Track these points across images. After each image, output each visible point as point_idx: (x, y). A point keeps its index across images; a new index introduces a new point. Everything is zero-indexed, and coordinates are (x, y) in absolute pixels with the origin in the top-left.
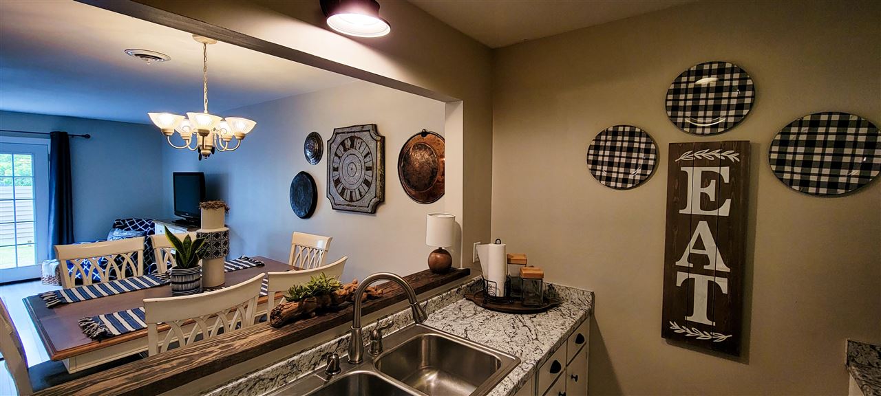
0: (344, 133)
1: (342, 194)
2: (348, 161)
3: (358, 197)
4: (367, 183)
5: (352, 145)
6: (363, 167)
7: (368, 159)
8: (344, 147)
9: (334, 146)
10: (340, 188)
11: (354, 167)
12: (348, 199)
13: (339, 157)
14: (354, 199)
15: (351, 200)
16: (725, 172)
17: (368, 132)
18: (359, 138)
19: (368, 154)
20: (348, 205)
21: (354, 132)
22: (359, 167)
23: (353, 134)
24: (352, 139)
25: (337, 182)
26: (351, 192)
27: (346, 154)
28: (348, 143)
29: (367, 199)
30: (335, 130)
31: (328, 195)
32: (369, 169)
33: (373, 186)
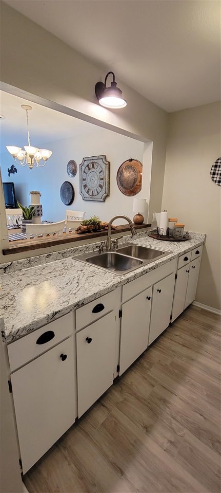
0: (89, 160)
1: (88, 192)
2: (90, 175)
3: (96, 194)
4: (101, 186)
5: (93, 167)
6: (99, 178)
7: (101, 174)
8: (89, 167)
9: (83, 167)
10: (87, 189)
11: (94, 178)
12: (91, 194)
13: (86, 173)
14: (94, 195)
15: (93, 195)
17: (101, 160)
18: (97, 163)
19: (101, 171)
20: (91, 198)
22: (97, 178)
23: (93, 161)
24: (93, 163)
25: (85, 186)
26: (92, 191)
27: (89, 171)
28: (91, 166)
29: (101, 195)
30: (83, 158)
31: (81, 193)
32: (102, 179)
33: (104, 188)
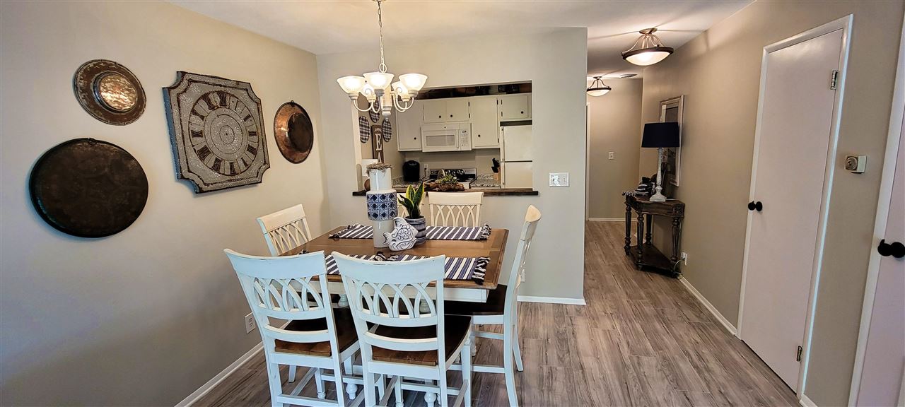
0: (208, 83)
1: (216, 168)
2: (217, 124)
3: (243, 167)
4: (252, 150)
5: (223, 103)
6: (245, 132)
7: (248, 122)
8: (209, 102)
9: (188, 101)
10: (211, 160)
11: (230, 132)
12: (228, 172)
13: (202, 118)
14: (236, 171)
15: (233, 173)
16: (380, 135)
17: (245, 92)
18: (233, 96)
19: (249, 116)
20: (230, 181)
21: (225, 86)
22: (238, 132)
23: (223, 89)
24: (222, 95)
25: (203, 153)
26: (232, 164)
27: (213, 113)
28: (216, 100)
29: (254, 168)
30: (184, 73)
31: (187, 175)
32: (252, 134)
33: (260, 153)
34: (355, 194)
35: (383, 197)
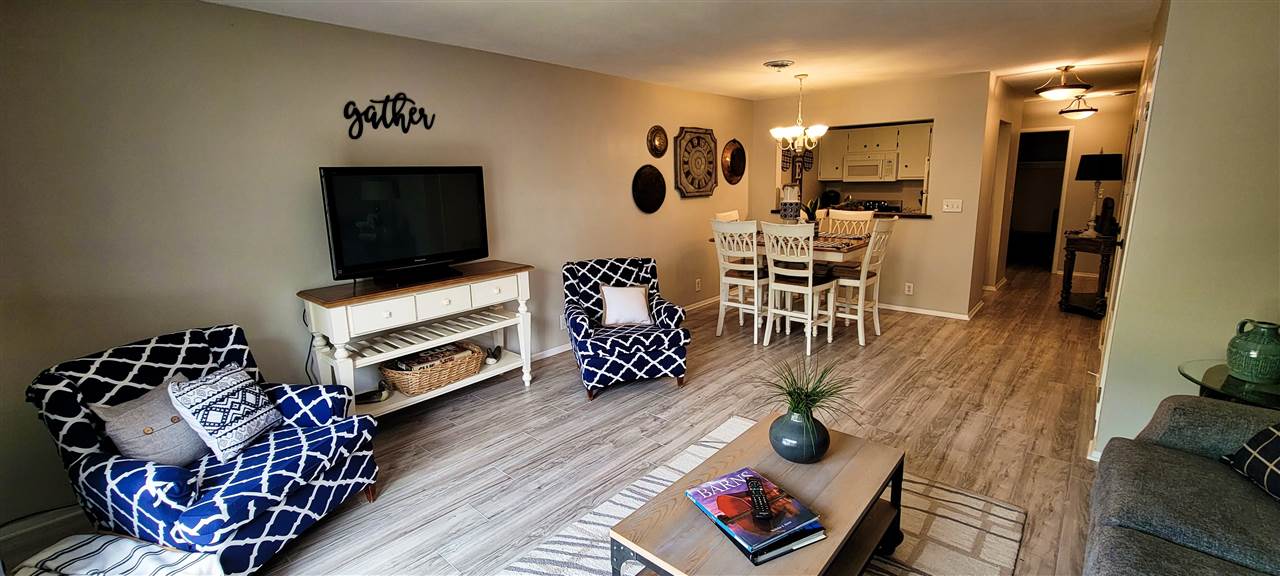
0: (693, 132)
1: (692, 184)
2: (695, 157)
3: (704, 184)
4: (709, 173)
5: (699, 144)
6: (707, 162)
7: (710, 155)
8: (693, 144)
9: (684, 143)
10: (691, 178)
11: (700, 162)
12: (697, 186)
13: (689, 153)
14: (701, 186)
15: (699, 188)
16: (800, 164)
18: (704, 138)
19: (710, 151)
20: (699, 192)
21: (701, 133)
22: (704, 161)
23: (700, 135)
24: (698, 138)
25: (688, 174)
26: (699, 182)
27: (694, 150)
28: (696, 142)
29: (710, 184)
30: (682, 129)
31: (680, 186)
32: (711, 163)
33: (713, 176)
34: (773, 212)
35: (791, 204)
